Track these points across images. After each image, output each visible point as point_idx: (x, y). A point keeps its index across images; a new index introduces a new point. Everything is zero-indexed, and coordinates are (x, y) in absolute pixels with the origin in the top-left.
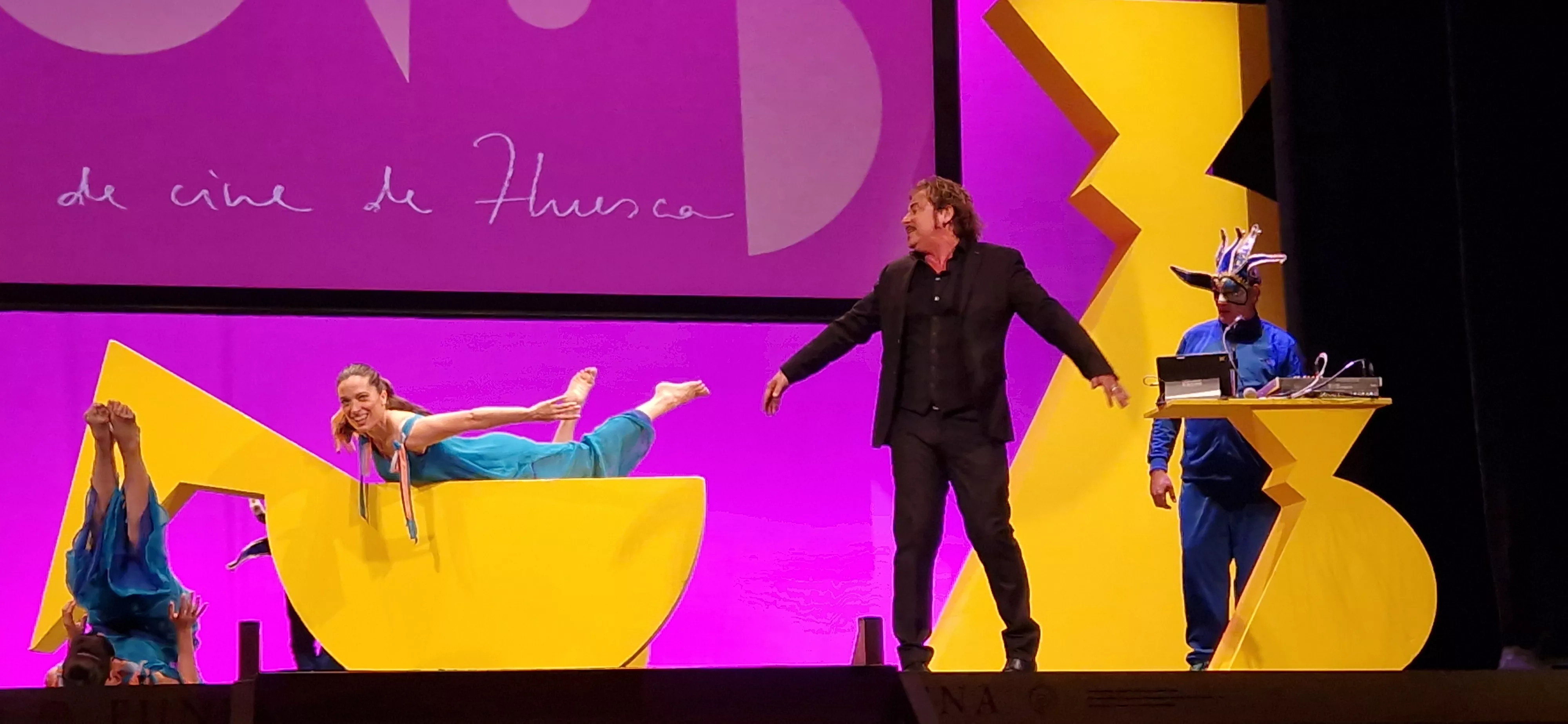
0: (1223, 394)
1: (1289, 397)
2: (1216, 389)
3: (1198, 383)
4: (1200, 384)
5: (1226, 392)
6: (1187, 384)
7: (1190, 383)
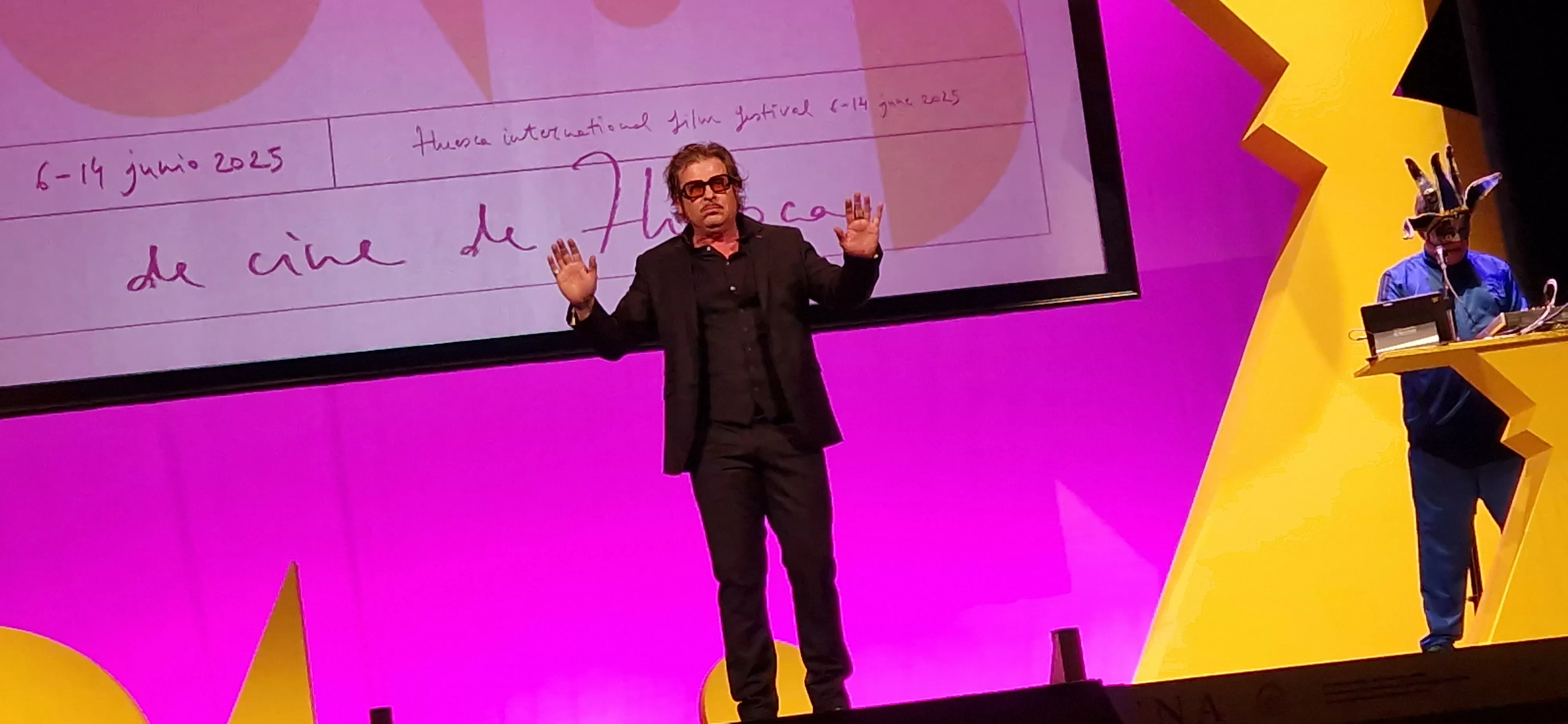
0: (1441, 340)
1: (1518, 333)
2: (1434, 335)
3: (1412, 330)
4: (1414, 331)
5: (1445, 337)
6: (1398, 333)
7: (1402, 331)
